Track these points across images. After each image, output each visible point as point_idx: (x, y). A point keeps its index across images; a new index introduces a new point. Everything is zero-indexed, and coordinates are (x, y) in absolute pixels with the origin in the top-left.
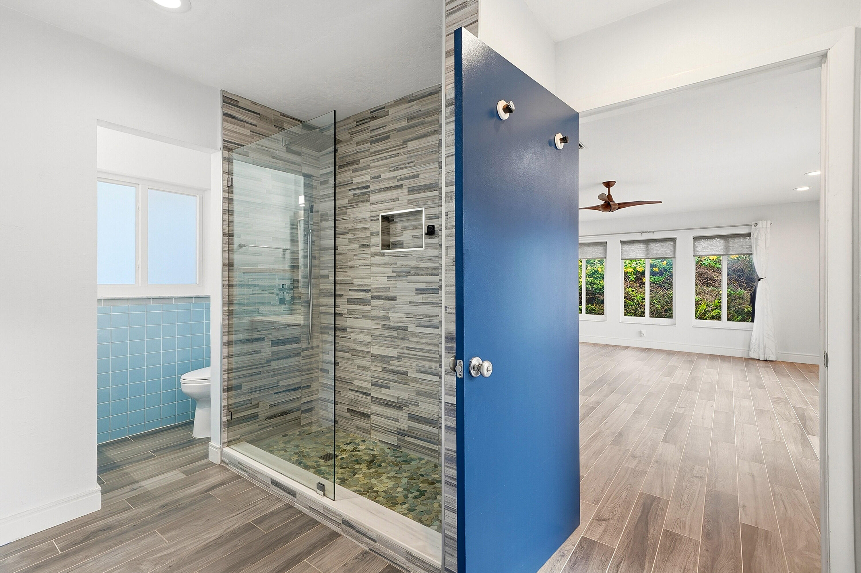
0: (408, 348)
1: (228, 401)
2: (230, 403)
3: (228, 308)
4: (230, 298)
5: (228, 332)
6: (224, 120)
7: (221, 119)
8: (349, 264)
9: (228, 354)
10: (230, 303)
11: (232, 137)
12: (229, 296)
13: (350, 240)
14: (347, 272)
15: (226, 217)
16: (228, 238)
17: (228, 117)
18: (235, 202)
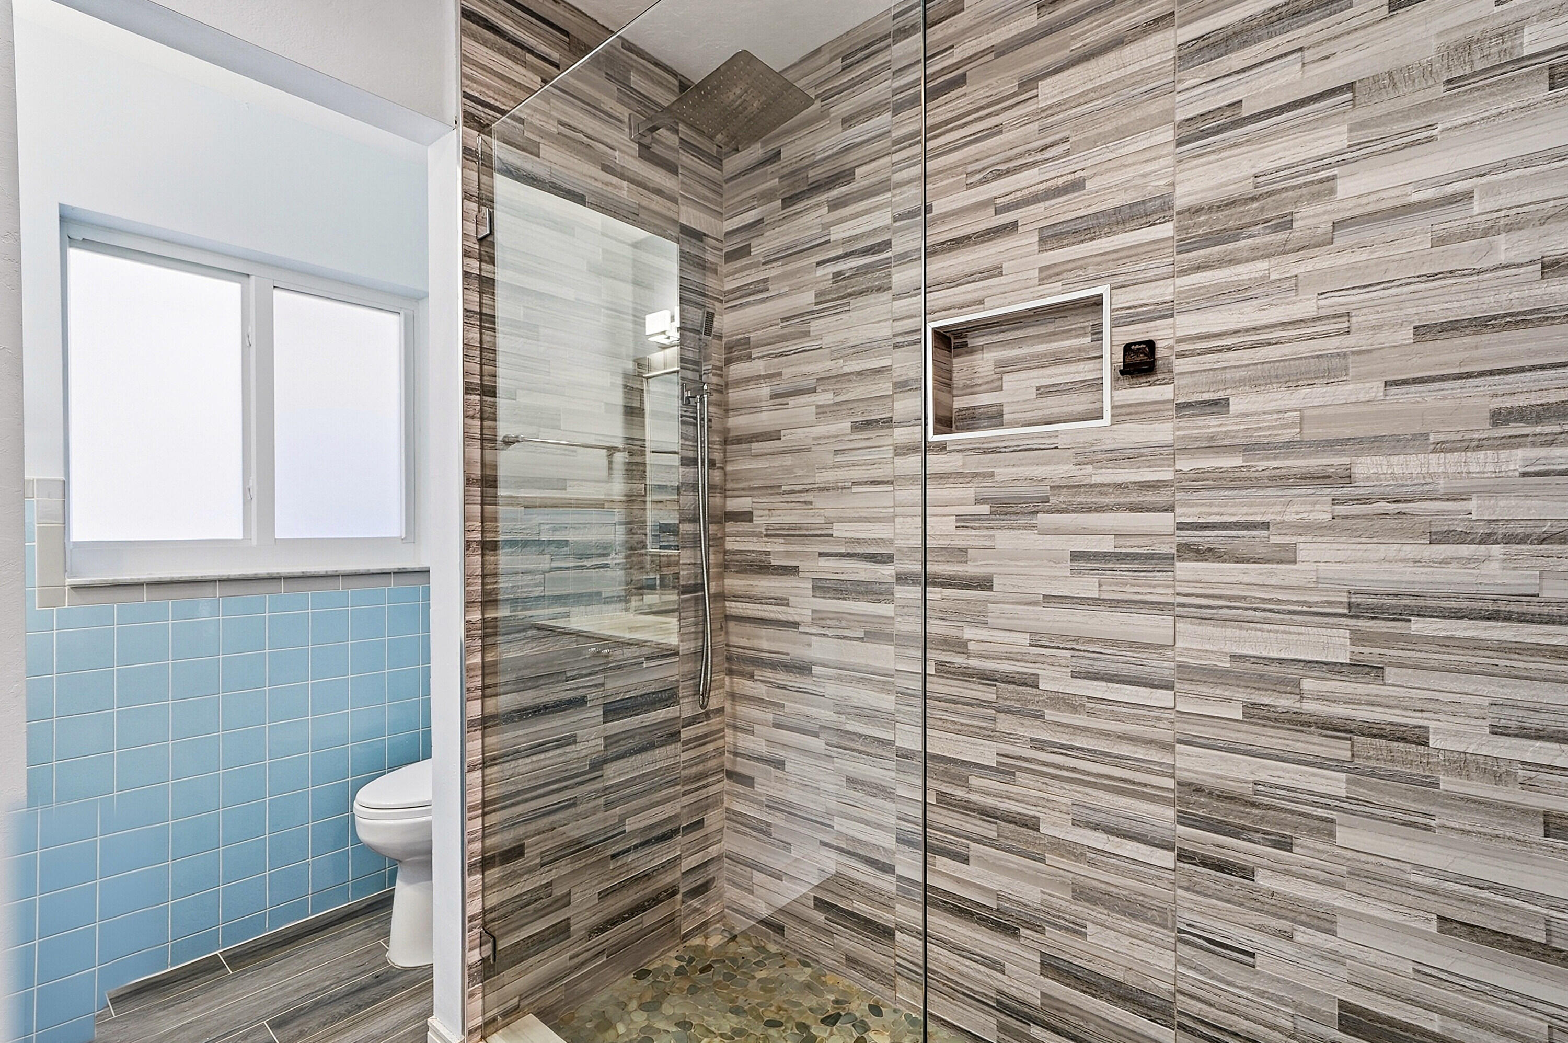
0: (1038, 745)
1: (483, 901)
2: (489, 905)
3: (483, 614)
4: (488, 584)
5: (484, 688)
6: (464, 31)
7: (456, 29)
8: (817, 480)
9: (483, 754)
10: (489, 600)
11: (488, 87)
12: (483, 576)
13: (820, 410)
14: (811, 503)
15: (475, 335)
16: (481, 401)
17: (478, 24)
18: (499, 291)
